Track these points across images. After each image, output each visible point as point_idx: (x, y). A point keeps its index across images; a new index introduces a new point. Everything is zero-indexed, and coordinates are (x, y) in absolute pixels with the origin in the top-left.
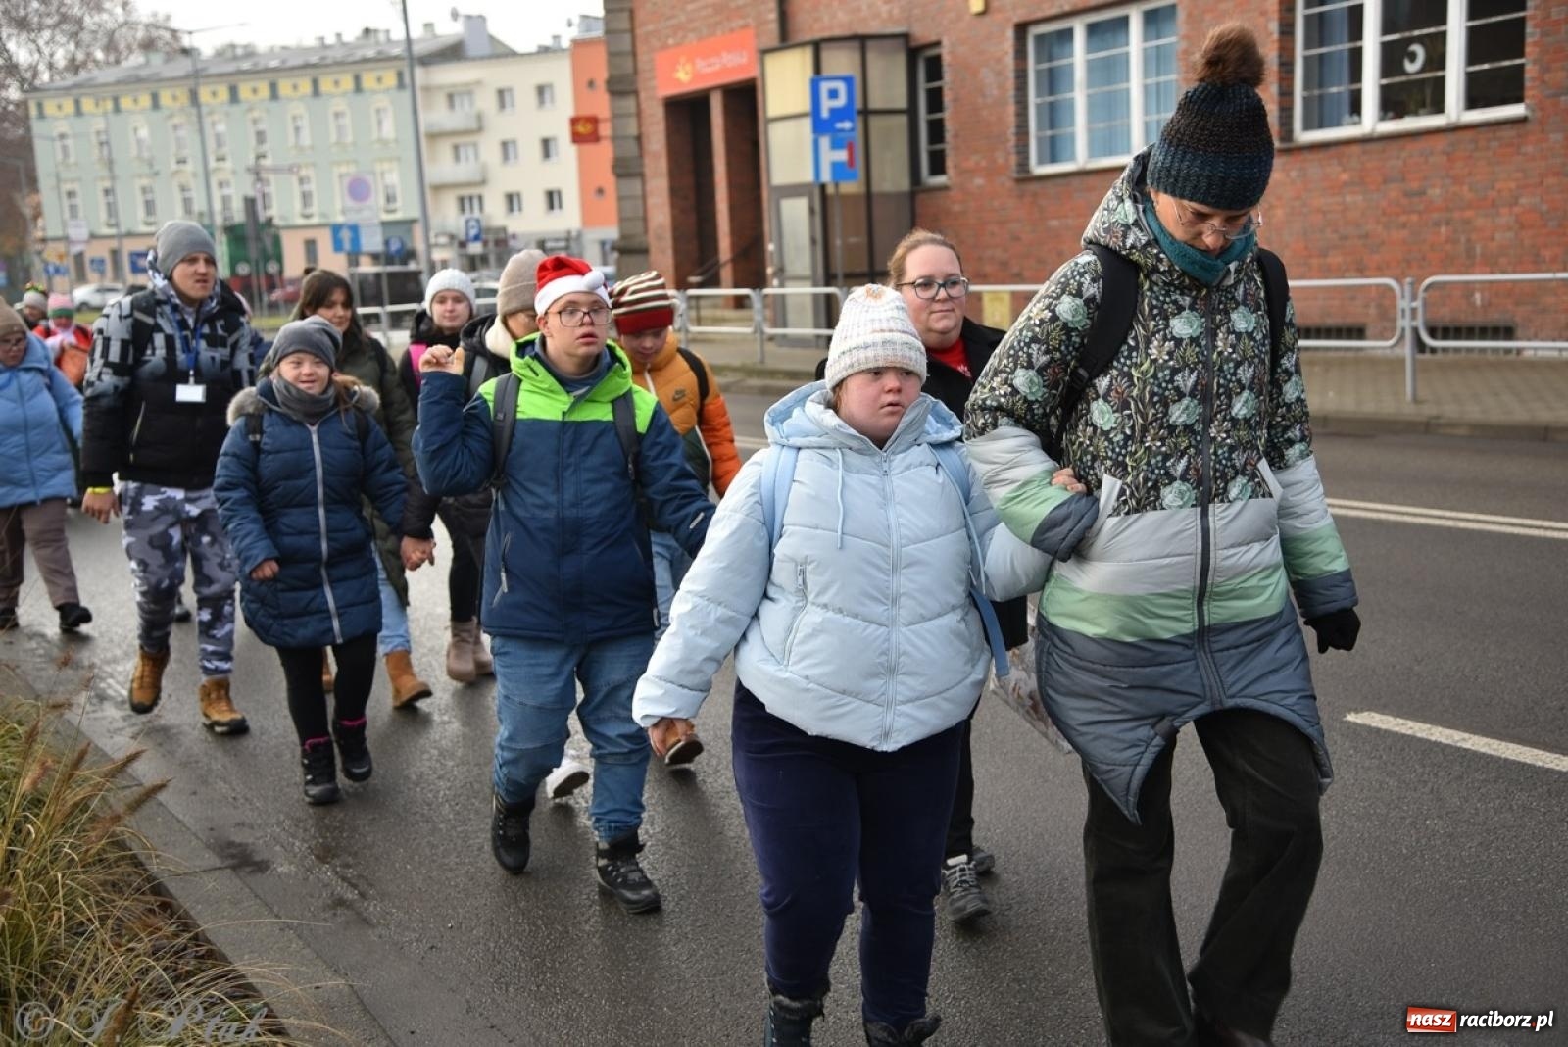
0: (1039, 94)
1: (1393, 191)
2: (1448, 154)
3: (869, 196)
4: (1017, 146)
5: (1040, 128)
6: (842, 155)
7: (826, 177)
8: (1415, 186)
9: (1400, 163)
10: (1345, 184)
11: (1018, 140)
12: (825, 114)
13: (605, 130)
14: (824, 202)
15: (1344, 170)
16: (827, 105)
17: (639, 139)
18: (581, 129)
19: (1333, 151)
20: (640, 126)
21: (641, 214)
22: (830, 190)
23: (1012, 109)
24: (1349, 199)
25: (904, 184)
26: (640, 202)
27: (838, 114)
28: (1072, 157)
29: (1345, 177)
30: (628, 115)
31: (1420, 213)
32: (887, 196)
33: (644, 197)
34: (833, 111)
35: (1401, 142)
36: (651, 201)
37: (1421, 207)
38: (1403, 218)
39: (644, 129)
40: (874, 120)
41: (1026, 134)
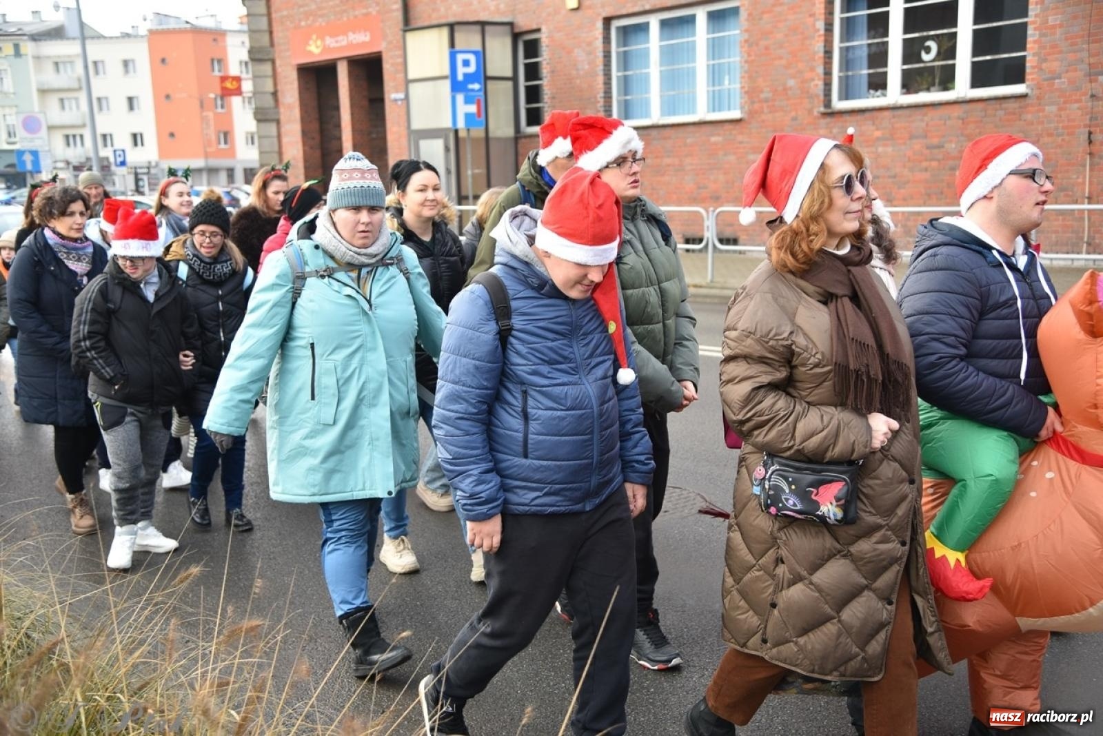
0: (618, 70)
1: (917, 145)
2: (963, 119)
3: (487, 138)
4: (605, 106)
5: (619, 94)
6: (473, 109)
7: (461, 124)
8: (935, 141)
9: (923, 124)
10: (878, 139)
11: (605, 102)
12: (460, 77)
14: (456, 142)
15: (877, 129)
16: (461, 71)
17: (275, 94)
18: (228, 85)
19: (867, 115)
20: (275, 84)
21: (276, 148)
22: (462, 134)
23: (600, 79)
24: (880, 149)
25: (509, 132)
26: (275, 140)
27: (469, 78)
28: (647, 115)
29: (878, 134)
30: (266, 76)
31: (939, 160)
32: (498, 139)
33: (279, 136)
34: (465, 75)
35: (925, 110)
36: (285, 140)
37: (940, 157)
38: (925, 164)
39: (279, 88)
40: (490, 84)
41: (610, 98)
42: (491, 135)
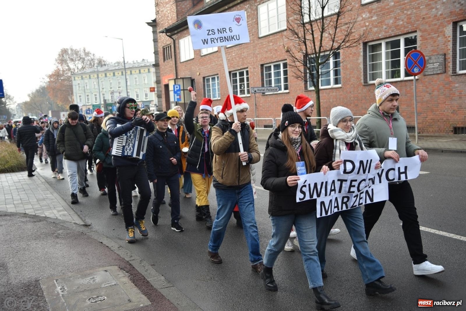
0: (207, 88)
5: (207, 93)
6: (178, 97)
7: (176, 100)
12: (176, 90)
13: (156, 89)
16: (176, 89)
17: (161, 91)
18: (152, 89)
20: (161, 89)
21: (162, 104)
22: (177, 102)
27: (178, 91)
30: (160, 87)
34: (177, 90)
36: (163, 102)
40: (185, 91)
41: (205, 94)
42: (186, 102)
